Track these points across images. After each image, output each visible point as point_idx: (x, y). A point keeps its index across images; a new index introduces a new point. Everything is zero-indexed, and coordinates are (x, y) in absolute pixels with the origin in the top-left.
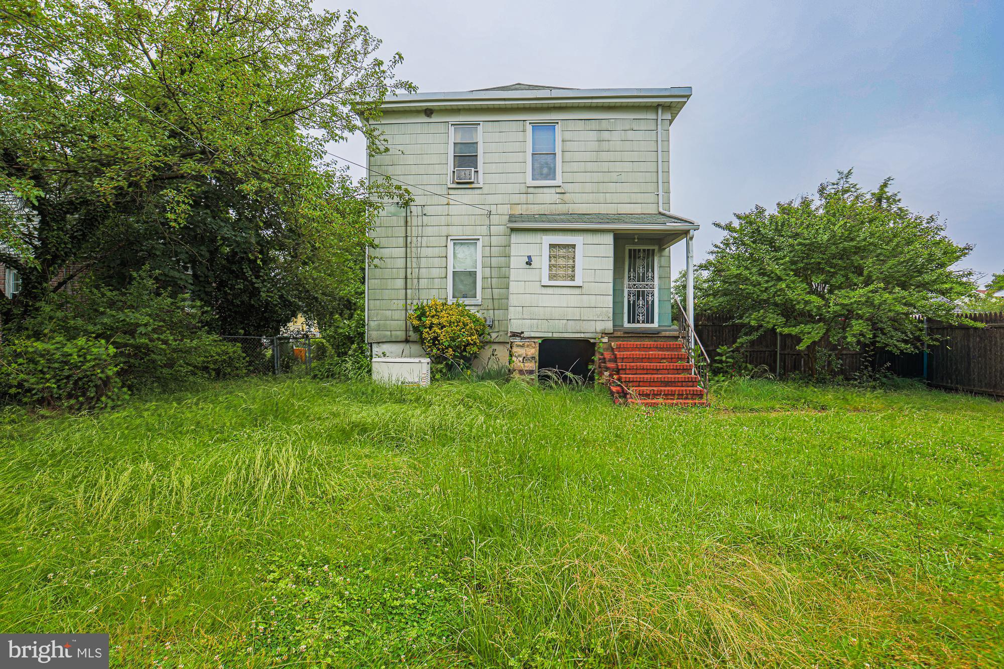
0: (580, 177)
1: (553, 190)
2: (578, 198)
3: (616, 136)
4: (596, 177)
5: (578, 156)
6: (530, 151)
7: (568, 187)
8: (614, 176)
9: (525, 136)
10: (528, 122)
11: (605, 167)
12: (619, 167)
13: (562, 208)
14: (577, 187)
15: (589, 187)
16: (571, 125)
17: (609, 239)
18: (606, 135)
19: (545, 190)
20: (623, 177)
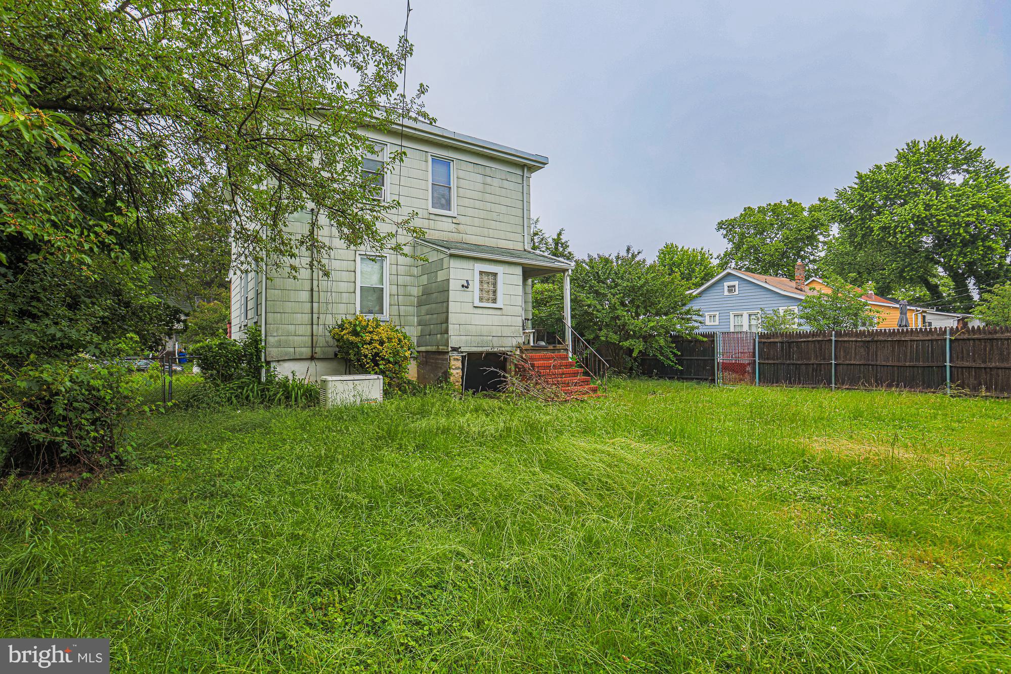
0: (470, 212)
1: (450, 220)
2: (469, 229)
3: (496, 182)
4: (482, 214)
5: (469, 194)
6: (430, 182)
7: (461, 219)
8: (494, 215)
9: (427, 166)
10: (429, 154)
11: (488, 206)
12: (497, 208)
13: (456, 237)
14: (468, 220)
15: (477, 222)
16: (464, 166)
17: (519, 271)
18: (489, 180)
19: (444, 219)
20: (501, 218)
